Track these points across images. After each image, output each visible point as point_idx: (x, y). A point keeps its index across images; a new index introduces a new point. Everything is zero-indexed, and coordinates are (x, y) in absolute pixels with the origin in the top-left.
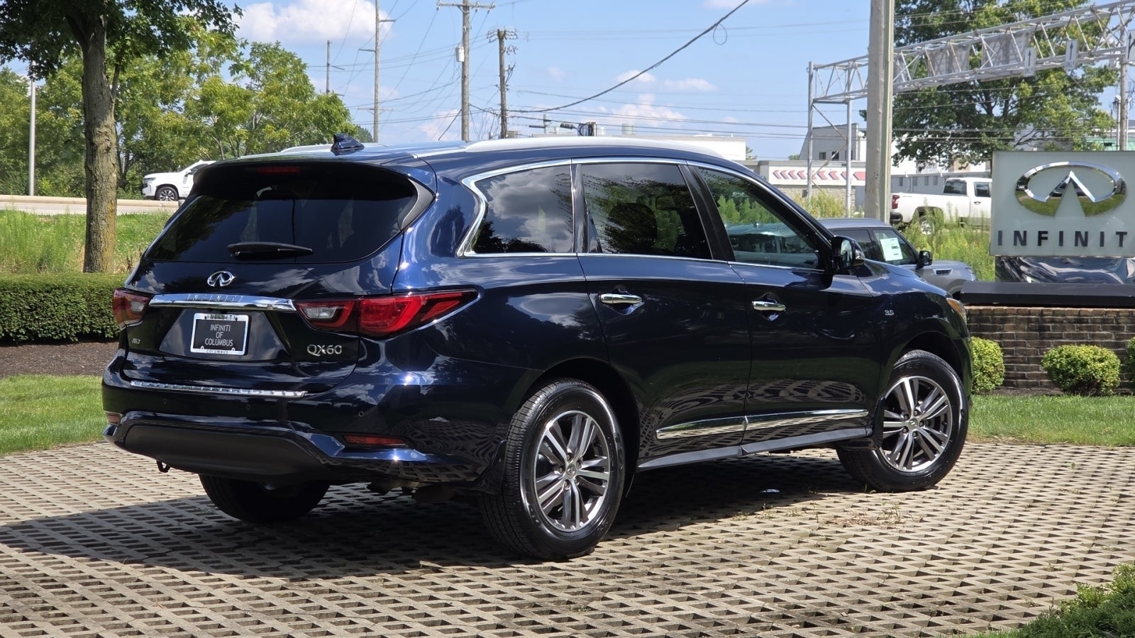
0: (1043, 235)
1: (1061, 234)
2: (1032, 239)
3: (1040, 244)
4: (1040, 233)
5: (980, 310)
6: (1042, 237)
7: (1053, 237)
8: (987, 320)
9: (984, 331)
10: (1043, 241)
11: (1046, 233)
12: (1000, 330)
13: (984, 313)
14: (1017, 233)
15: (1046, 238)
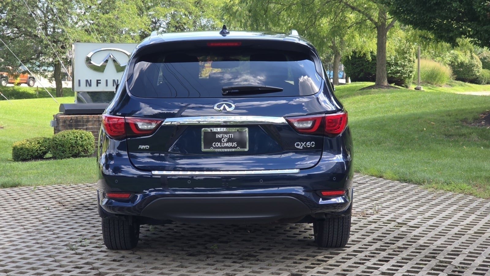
0: (99, 82)
1: (107, 81)
2: (94, 83)
3: (97, 86)
4: (97, 81)
5: (77, 117)
6: (98, 82)
7: (103, 82)
8: (80, 121)
9: (79, 126)
10: (99, 84)
11: (100, 80)
12: (86, 126)
13: (78, 118)
14: (87, 81)
15: (100, 83)
